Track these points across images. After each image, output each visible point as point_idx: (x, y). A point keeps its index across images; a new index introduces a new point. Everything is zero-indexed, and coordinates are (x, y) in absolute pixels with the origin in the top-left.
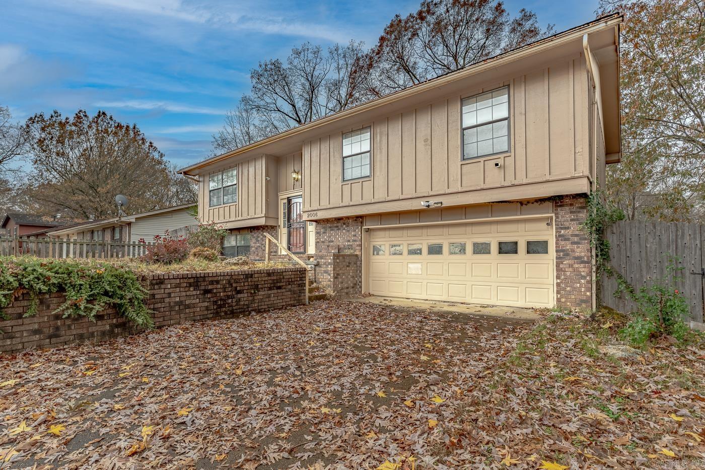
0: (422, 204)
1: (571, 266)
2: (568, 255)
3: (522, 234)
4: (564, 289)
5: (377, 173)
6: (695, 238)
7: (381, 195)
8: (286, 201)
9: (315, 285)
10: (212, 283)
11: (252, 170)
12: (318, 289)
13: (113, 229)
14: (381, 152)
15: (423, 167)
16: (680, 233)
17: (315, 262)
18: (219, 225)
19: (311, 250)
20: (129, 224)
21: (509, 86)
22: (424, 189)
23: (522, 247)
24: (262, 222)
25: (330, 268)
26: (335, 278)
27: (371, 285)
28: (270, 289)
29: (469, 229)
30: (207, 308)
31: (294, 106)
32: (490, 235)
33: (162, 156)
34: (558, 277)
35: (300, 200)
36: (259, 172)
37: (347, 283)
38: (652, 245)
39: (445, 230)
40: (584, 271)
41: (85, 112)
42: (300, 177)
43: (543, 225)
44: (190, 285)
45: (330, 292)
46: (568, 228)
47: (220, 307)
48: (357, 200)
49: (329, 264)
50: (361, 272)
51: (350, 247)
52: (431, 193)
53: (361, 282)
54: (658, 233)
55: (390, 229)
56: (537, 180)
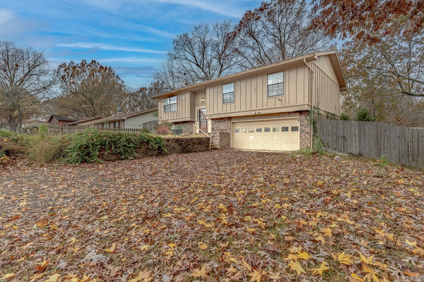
0: (253, 113)
1: (304, 135)
2: (303, 131)
3: (290, 124)
4: (302, 144)
5: (236, 101)
6: (342, 125)
7: (238, 109)
8: (198, 110)
9: (212, 144)
10: (181, 141)
11: (184, 97)
12: (214, 145)
13: (114, 122)
14: (238, 93)
15: (254, 99)
16: (338, 123)
17: (212, 136)
18: (169, 121)
19: (210, 131)
20: (124, 120)
21: (284, 71)
22: (254, 108)
23: (290, 129)
24: (189, 119)
25: (218, 138)
26: (220, 141)
27: (234, 145)
28: (198, 144)
29: (271, 122)
30: (180, 150)
31: (195, 57)
32: (279, 124)
33: (123, 82)
34: (300, 139)
35: (205, 110)
36: (187, 98)
37: (225, 143)
38: (330, 128)
39: (263, 123)
40: (308, 137)
41: (85, 61)
42: (204, 100)
43: (297, 121)
44: (176, 142)
45: (218, 147)
46: (304, 122)
47: (184, 149)
48: (228, 111)
49: (218, 136)
50: (230, 139)
51: (226, 130)
52: (257, 109)
53: (230, 143)
54: (332, 124)
55: (242, 122)
56: (292, 105)
